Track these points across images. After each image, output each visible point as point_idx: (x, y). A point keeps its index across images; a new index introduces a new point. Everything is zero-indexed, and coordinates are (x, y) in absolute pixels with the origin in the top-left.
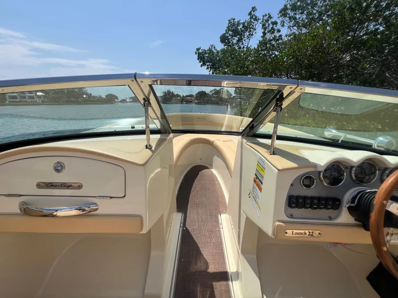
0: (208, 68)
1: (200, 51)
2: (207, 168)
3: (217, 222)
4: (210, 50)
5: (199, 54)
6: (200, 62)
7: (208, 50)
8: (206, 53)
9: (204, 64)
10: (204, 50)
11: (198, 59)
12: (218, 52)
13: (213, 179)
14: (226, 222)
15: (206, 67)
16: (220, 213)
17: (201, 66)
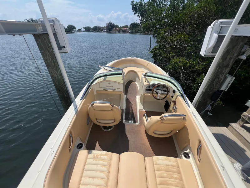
0: (138, 15)
1: (134, 3)
2: (134, 82)
3: (136, 98)
4: (141, 3)
5: (133, 5)
6: (134, 11)
7: (139, 3)
8: (137, 4)
9: (136, 13)
10: (137, 2)
11: (132, 9)
12: (145, 4)
13: (136, 85)
14: (138, 98)
15: (137, 14)
16: (137, 95)
17: (134, 14)
